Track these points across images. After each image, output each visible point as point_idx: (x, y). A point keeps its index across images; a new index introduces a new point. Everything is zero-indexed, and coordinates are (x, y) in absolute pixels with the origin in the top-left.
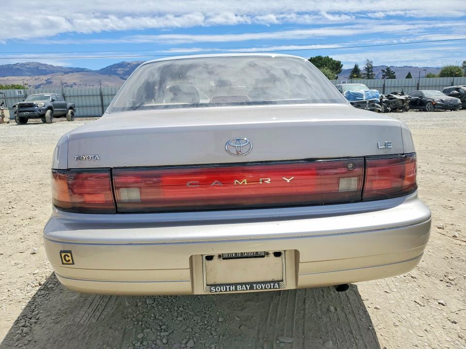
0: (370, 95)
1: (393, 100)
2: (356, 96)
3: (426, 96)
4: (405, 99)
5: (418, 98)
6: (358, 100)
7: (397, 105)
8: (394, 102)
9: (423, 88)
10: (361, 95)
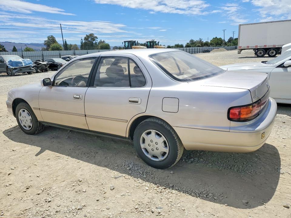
0: (27, 63)
1: (40, 65)
2: (17, 64)
3: (56, 62)
4: (46, 64)
5: (52, 63)
6: (19, 66)
7: (43, 68)
8: (41, 66)
9: (53, 57)
10: (21, 63)
